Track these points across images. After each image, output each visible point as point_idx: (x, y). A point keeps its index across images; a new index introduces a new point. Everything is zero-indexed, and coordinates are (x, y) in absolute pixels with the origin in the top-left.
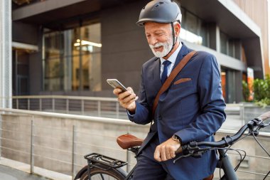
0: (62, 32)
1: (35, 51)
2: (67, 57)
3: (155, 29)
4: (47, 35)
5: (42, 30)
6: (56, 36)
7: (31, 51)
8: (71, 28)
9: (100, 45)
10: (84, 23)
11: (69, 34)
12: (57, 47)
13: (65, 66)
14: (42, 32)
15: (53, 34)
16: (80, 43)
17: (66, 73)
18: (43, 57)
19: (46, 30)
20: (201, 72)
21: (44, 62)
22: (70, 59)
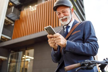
0: (18, 53)
1: (6, 60)
2: (19, 62)
3: (63, 10)
4: (12, 54)
5: (10, 51)
6: (16, 54)
7: (4, 59)
8: (22, 51)
9: (33, 58)
10: (28, 48)
11: (21, 53)
12: (15, 58)
13: (18, 66)
14: (10, 52)
15: (15, 53)
16: (25, 57)
17: (17, 69)
18: (9, 62)
19: (12, 52)
20: (85, 27)
21: (8, 64)
22: (20, 63)
